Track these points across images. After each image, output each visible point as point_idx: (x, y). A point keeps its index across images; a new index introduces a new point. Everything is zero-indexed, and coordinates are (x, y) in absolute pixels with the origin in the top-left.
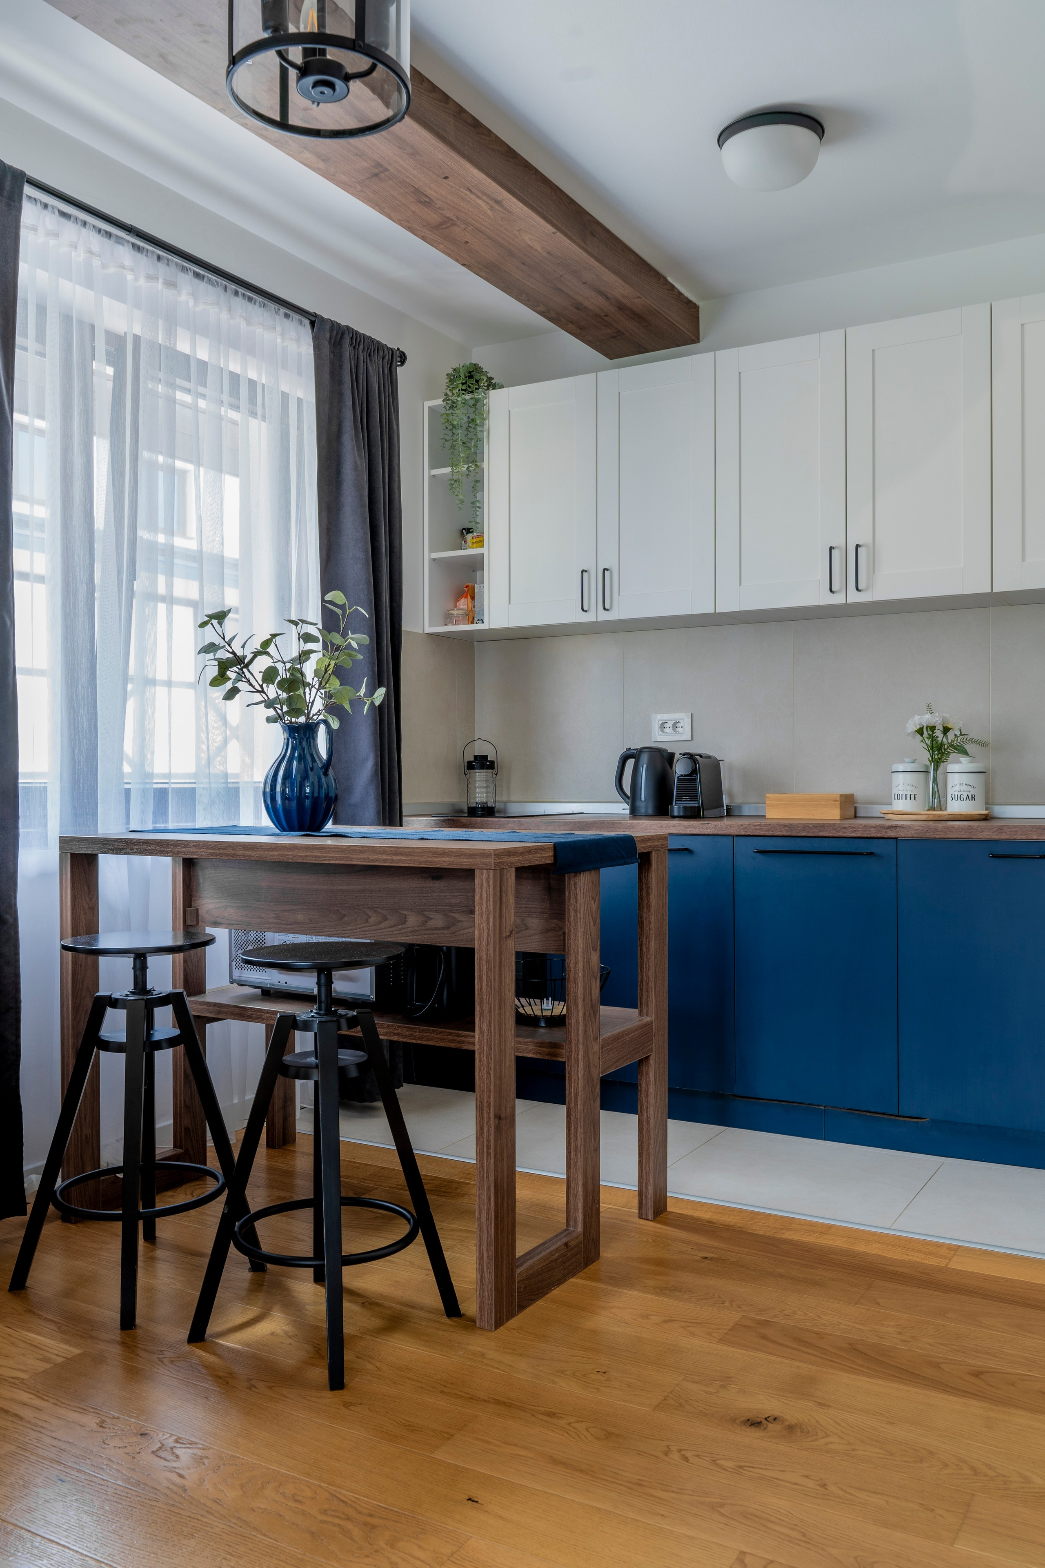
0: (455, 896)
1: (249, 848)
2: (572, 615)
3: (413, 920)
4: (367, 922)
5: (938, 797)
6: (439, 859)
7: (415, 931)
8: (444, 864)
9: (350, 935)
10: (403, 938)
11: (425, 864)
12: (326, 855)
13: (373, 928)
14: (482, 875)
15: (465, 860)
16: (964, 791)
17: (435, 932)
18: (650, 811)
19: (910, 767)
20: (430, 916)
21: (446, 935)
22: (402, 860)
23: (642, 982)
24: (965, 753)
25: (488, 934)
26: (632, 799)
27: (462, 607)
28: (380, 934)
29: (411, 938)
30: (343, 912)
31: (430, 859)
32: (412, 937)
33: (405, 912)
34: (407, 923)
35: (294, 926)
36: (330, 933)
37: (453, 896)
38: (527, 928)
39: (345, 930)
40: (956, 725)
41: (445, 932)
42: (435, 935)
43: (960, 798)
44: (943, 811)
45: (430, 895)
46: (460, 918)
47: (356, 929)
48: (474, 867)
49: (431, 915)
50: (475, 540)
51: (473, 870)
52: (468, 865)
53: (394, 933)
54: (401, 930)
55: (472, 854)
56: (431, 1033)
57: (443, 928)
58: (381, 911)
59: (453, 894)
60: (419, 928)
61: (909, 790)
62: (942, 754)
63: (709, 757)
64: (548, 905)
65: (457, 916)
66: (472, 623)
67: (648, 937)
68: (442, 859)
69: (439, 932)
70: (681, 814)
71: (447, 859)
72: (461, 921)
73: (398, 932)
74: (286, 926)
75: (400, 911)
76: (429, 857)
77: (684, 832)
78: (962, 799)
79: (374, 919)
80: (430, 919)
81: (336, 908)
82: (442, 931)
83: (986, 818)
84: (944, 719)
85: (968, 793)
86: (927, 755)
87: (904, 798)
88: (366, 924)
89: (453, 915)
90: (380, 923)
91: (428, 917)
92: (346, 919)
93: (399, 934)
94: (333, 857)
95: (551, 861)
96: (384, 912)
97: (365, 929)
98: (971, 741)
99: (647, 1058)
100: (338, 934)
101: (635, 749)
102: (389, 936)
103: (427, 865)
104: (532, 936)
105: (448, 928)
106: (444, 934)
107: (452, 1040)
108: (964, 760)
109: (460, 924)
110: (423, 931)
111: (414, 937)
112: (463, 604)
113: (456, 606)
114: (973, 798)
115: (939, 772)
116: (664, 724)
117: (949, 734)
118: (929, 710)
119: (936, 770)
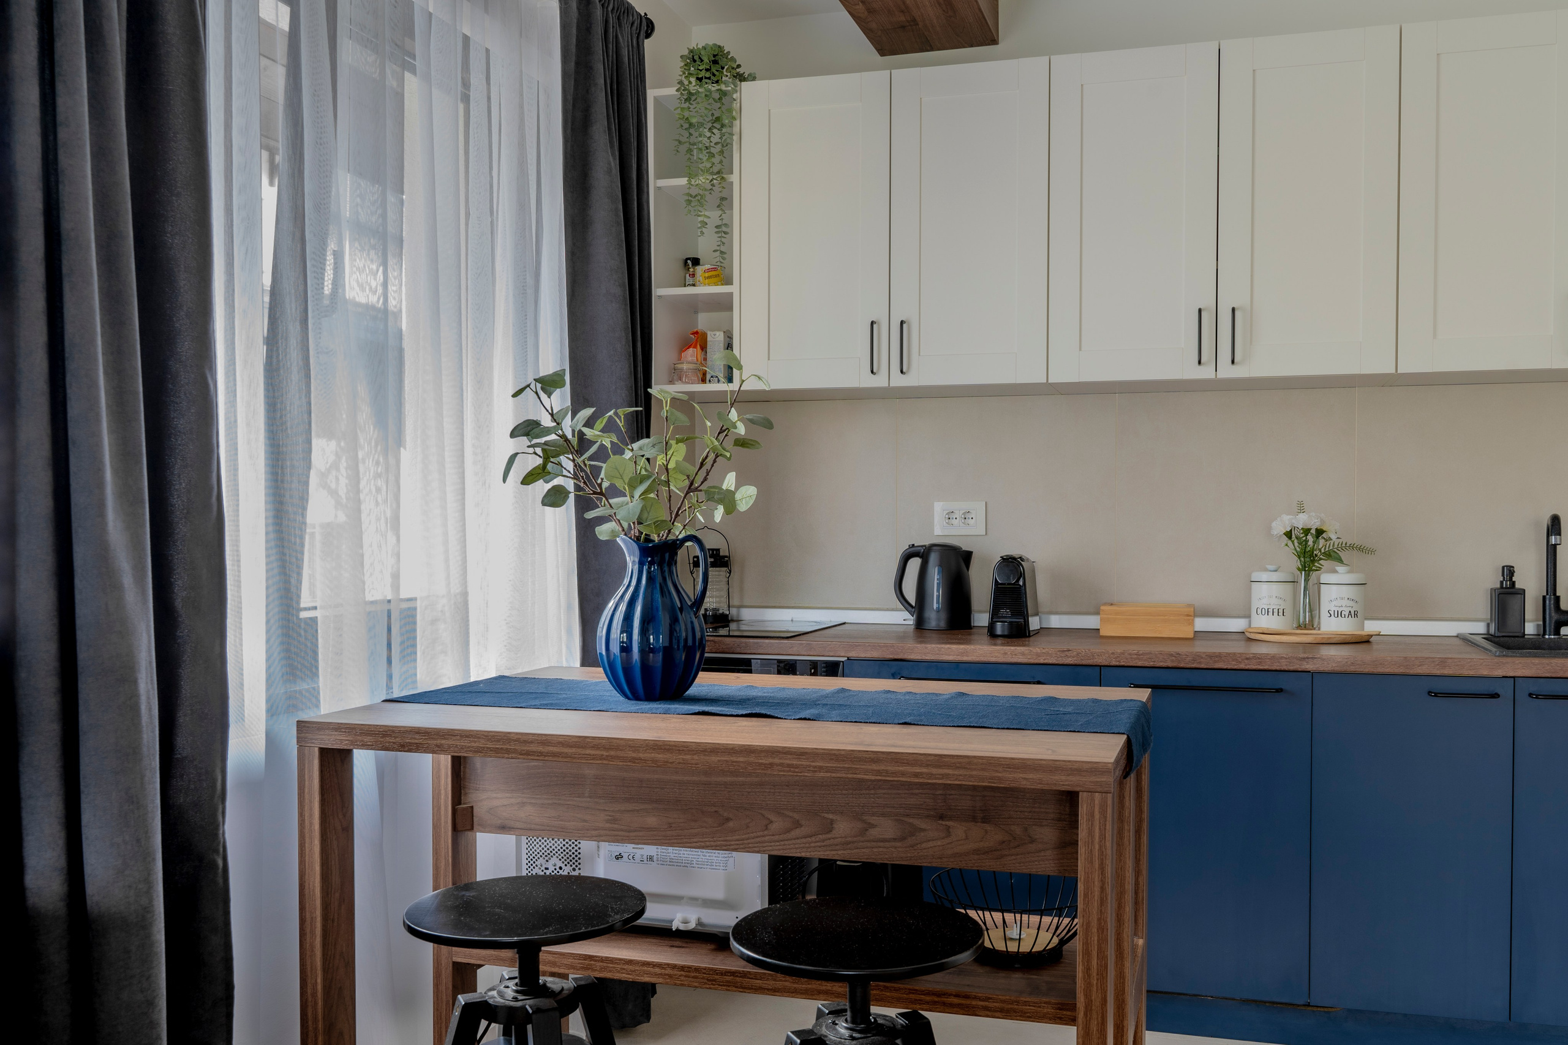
0: (916, 794)
1: (665, 749)
2: (858, 377)
3: (843, 827)
4: (767, 829)
5: (1313, 612)
6: (1015, 775)
7: (848, 843)
8: (1024, 783)
9: (737, 847)
10: (828, 853)
11: (989, 782)
12: (808, 763)
13: (777, 837)
14: (1093, 800)
15: (1063, 778)
16: (1346, 606)
17: (881, 844)
19: (1275, 576)
20: (872, 822)
21: (899, 849)
22: (949, 774)
24: (1340, 560)
25: (1103, 889)
26: (919, 608)
27: (690, 359)
28: (788, 847)
29: (840, 852)
30: (726, 814)
31: (1000, 775)
32: (842, 852)
33: (831, 816)
34: (834, 832)
35: (641, 834)
36: (703, 844)
37: (912, 794)
38: (1032, 841)
39: (730, 841)
40: (1329, 526)
41: (898, 844)
42: (881, 849)
43: (1340, 614)
44: (1314, 629)
45: (872, 792)
46: (923, 826)
47: (748, 839)
48: (1077, 789)
49: (873, 820)
50: (707, 275)
51: (1076, 793)
52: (1068, 785)
53: (812, 845)
54: (823, 841)
55: (1076, 770)
56: (882, 990)
57: (895, 840)
58: (791, 814)
59: (910, 792)
60: (855, 839)
61: (1275, 604)
62: (1313, 561)
64: (1067, 809)
65: (917, 822)
66: (704, 381)
68: (1021, 775)
69: (887, 844)
70: (1006, 633)
71: (1031, 776)
72: (924, 830)
73: (819, 844)
74: (627, 834)
75: (823, 814)
76: (997, 771)
77: (1036, 661)
78: (1343, 616)
79: (778, 824)
80: (873, 826)
81: (714, 809)
82: (893, 844)
84: (1318, 519)
85: (1350, 609)
87: (1270, 613)
88: (766, 832)
89: (911, 820)
90: (788, 831)
91: (869, 823)
92: (731, 824)
93: (820, 847)
94: (821, 768)
96: (796, 816)
97: (763, 839)
98: (1346, 544)
100: (716, 846)
101: (922, 546)
102: (805, 850)
103: (994, 783)
104: (1040, 851)
105: (903, 839)
106: (896, 848)
107: (916, 1000)
108: (1341, 569)
109: (922, 834)
110: (861, 844)
111: (845, 852)
112: (692, 356)
113: (680, 358)
114: (1356, 615)
115: (1310, 583)
116: (950, 514)
117: (1321, 542)
118: (1301, 509)
119: (1307, 580)
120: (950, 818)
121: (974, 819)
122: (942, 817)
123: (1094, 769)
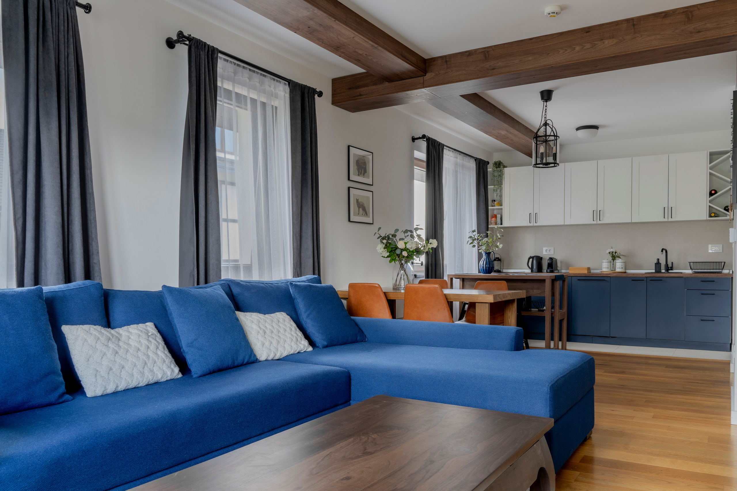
5: (614, 268)
16: (620, 267)
18: (536, 271)
19: (607, 261)
23: (563, 304)
24: (620, 258)
40: (618, 252)
44: (614, 271)
50: (496, 203)
51: (545, 279)
61: (607, 266)
62: (615, 258)
63: (555, 258)
65: (529, 290)
66: (496, 224)
67: (564, 295)
83: (625, 272)
84: (616, 250)
86: (611, 258)
87: (605, 268)
95: (554, 278)
98: (622, 255)
99: (564, 319)
108: (620, 259)
113: (492, 220)
114: (622, 268)
115: (614, 262)
116: (546, 251)
117: (617, 254)
118: (612, 248)
119: (613, 262)
120: (534, 289)
121: (537, 289)
122: (532, 289)
123: (547, 277)
